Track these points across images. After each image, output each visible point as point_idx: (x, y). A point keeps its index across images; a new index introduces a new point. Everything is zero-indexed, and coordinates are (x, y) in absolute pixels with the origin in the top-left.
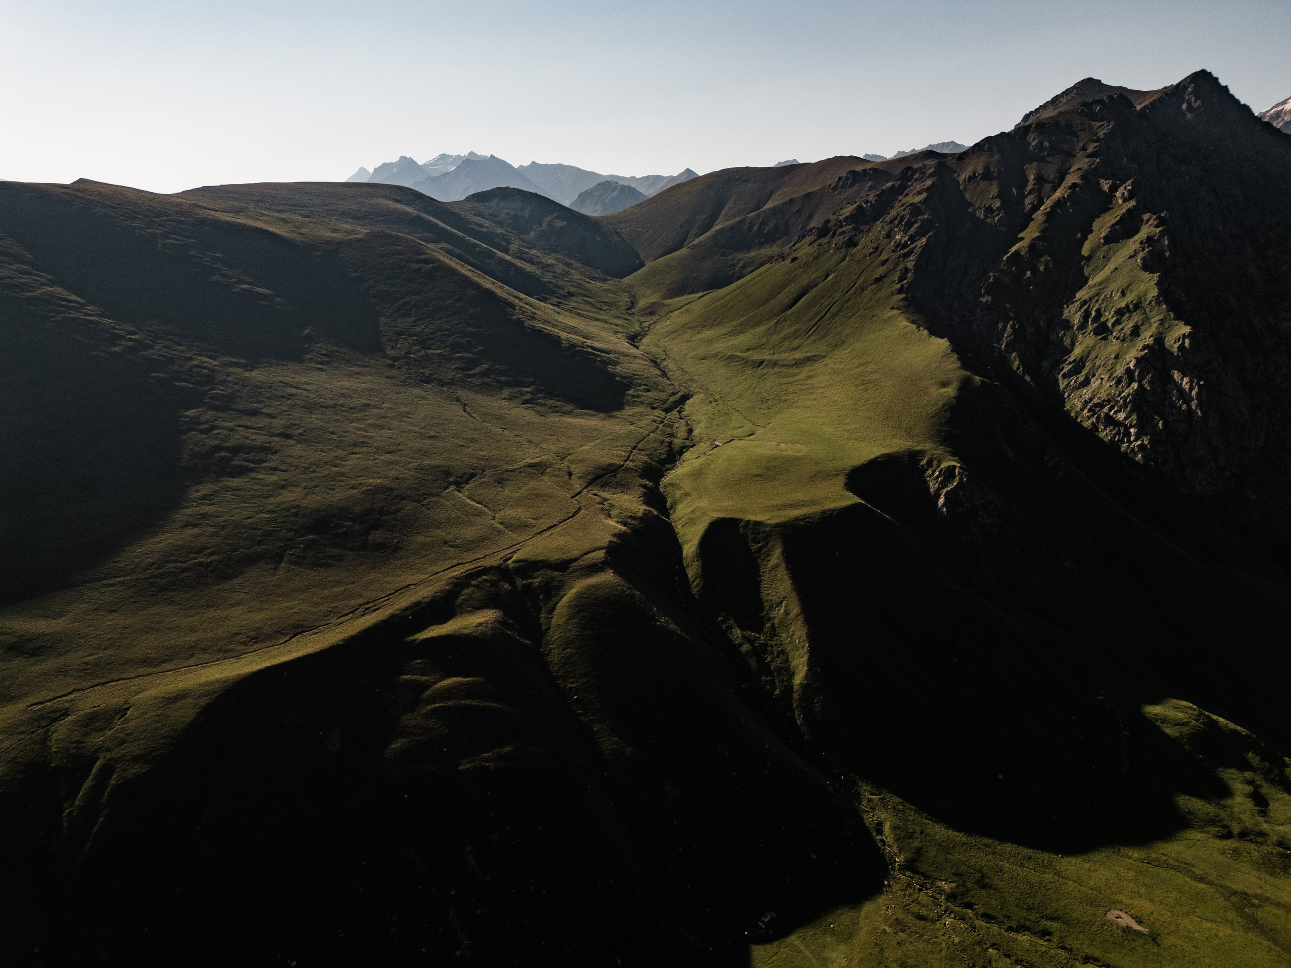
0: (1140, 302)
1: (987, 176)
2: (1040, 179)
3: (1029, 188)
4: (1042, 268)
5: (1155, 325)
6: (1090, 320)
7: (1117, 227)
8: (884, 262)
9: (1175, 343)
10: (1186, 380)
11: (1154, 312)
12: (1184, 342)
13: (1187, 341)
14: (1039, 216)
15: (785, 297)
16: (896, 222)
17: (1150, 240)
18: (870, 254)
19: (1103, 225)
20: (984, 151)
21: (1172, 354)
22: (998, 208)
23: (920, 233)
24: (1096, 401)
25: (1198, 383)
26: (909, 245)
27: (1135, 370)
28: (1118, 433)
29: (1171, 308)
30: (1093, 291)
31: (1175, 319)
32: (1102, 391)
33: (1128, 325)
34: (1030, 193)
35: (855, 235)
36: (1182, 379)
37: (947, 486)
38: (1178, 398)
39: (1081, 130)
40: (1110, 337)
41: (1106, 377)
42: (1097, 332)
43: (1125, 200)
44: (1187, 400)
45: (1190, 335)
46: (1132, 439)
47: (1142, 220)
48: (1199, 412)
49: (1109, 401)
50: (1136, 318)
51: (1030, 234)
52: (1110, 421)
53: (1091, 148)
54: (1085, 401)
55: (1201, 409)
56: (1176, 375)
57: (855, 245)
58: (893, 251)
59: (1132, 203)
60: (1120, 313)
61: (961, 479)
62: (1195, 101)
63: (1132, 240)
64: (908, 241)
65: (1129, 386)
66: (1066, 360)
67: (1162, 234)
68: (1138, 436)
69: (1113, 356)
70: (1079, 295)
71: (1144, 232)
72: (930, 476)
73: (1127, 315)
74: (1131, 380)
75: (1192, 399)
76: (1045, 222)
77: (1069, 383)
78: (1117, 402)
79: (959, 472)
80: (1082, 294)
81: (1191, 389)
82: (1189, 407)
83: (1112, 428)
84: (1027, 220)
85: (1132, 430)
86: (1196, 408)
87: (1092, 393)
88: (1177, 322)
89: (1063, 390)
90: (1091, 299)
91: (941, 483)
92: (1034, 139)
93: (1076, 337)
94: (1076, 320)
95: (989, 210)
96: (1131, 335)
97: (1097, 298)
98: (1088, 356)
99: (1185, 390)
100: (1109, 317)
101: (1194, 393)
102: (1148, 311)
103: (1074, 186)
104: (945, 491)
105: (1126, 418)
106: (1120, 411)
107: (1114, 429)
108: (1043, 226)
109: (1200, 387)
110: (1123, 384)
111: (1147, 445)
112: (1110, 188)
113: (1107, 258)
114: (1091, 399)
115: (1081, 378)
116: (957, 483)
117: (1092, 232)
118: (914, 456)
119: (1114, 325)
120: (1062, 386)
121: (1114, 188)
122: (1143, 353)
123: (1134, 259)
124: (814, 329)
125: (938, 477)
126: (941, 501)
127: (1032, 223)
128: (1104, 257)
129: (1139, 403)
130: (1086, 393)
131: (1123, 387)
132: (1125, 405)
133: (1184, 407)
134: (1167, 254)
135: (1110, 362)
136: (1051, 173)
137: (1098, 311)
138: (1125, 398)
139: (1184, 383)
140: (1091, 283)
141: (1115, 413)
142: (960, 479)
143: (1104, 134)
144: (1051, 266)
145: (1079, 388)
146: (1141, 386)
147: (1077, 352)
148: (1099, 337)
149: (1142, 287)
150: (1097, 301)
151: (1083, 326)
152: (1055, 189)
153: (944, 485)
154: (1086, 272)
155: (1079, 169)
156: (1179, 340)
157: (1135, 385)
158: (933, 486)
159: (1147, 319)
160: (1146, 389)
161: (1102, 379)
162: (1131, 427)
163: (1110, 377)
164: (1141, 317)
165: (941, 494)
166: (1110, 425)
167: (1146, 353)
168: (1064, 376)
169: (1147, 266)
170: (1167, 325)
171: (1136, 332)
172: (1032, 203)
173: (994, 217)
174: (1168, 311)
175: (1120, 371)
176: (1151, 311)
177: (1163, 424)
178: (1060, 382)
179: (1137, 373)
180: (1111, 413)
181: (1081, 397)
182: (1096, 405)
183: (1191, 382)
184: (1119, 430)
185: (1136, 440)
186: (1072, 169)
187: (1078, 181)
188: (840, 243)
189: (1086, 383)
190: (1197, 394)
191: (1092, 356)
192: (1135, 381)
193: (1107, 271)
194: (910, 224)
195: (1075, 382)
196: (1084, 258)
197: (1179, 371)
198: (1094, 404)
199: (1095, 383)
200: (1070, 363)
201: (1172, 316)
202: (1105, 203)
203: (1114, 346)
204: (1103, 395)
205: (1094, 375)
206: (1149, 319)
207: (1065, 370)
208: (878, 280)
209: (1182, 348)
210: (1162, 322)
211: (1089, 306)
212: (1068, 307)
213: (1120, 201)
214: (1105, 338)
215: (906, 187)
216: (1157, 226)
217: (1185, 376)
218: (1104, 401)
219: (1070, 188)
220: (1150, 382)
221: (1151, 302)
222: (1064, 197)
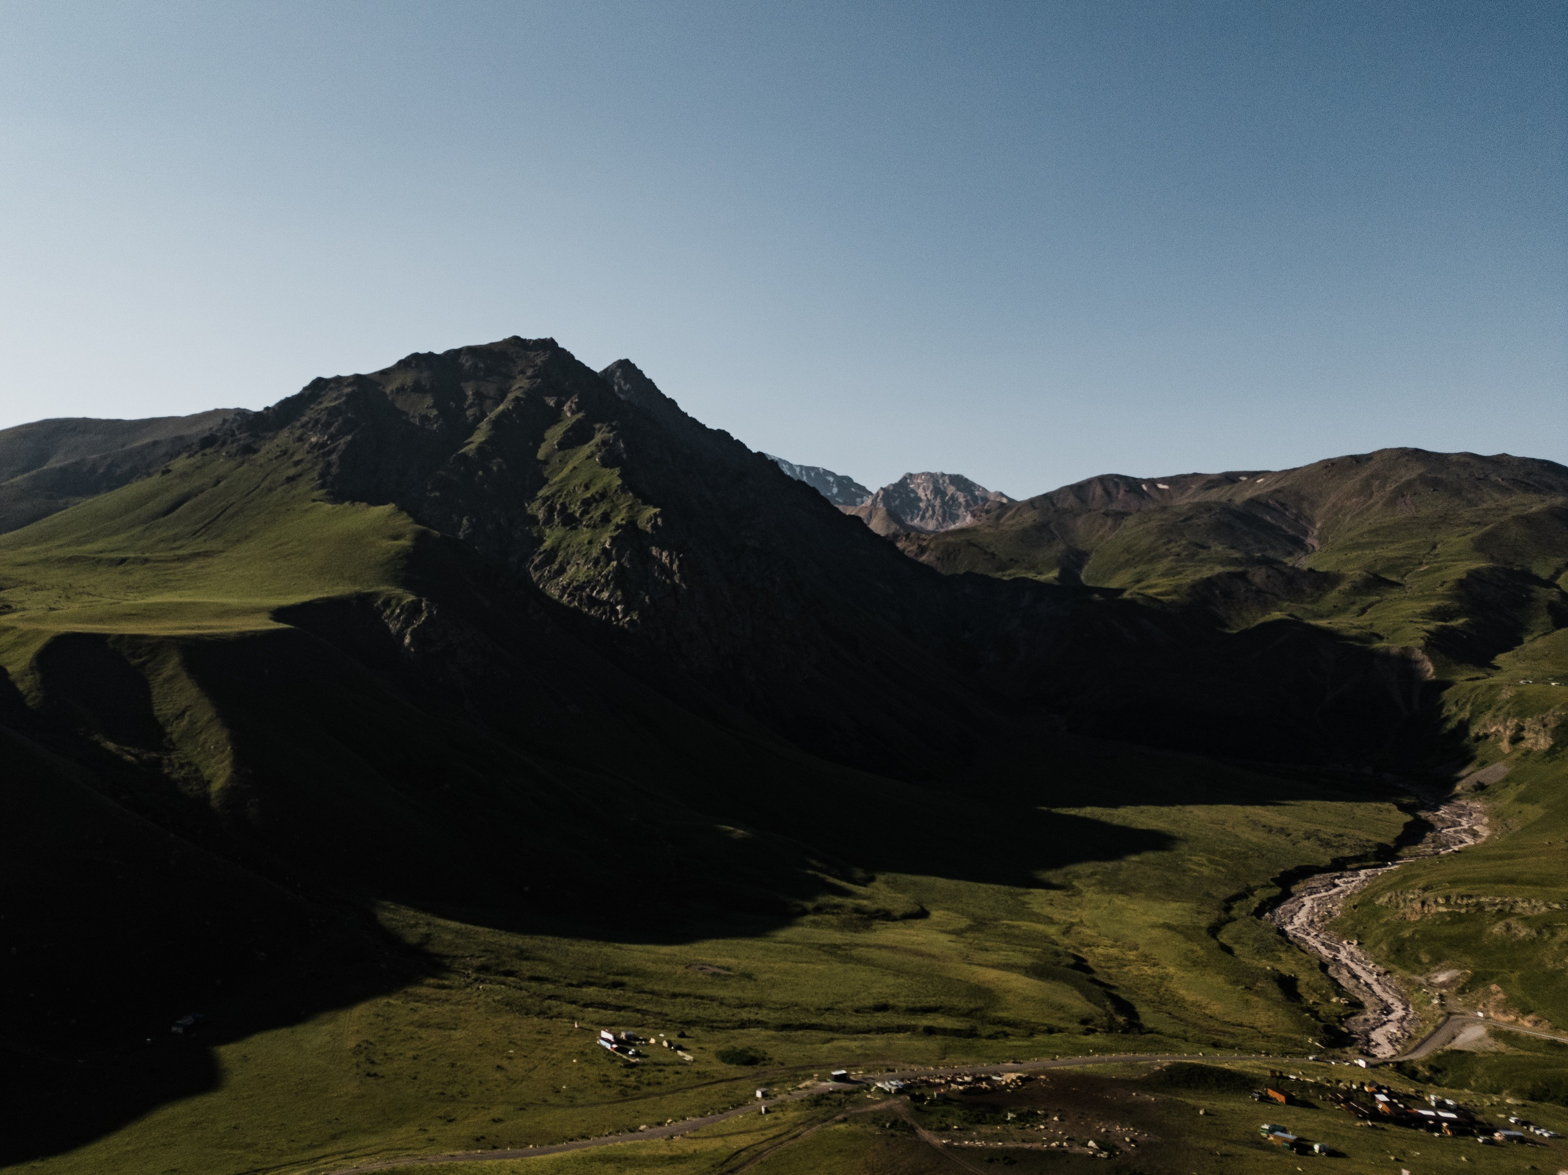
0: (606, 492)
1: (417, 388)
2: (478, 395)
3: (469, 401)
4: (495, 468)
5: (625, 510)
6: (555, 513)
7: (570, 434)
8: (296, 464)
9: (648, 523)
10: (664, 554)
11: (621, 500)
12: (656, 521)
13: (659, 520)
14: (484, 425)
15: (153, 506)
16: (310, 425)
17: (604, 443)
18: (276, 458)
19: (554, 434)
20: (412, 367)
21: (647, 533)
22: (435, 416)
23: (341, 432)
24: (575, 584)
25: (677, 556)
26: (328, 445)
27: (611, 550)
28: (604, 613)
29: (637, 495)
30: (554, 489)
31: (643, 505)
32: (581, 574)
33: (596, 514)
34: (470, 406)
35: (255, 442)
36: (661, 554)
37: (413, 624)
38: (660, 574)
39: (517, 357)
40: (580, 527)
41: (581, 562)
42: (564, 525)
43: (573, 413)
44: (670, 574)
45: (660, 515)
46: (620, 616)
47: (594, 429)
48: (683, 585)
49: (589, 582)
50: (603, 507)
51: (479, 437)
52: (593, 602)
53: (530, 372)
54: (563, 587)
55: (685, 583)
56: (655, 551)
57: (256, 451)
58: (308, 452)
59: (580, 415)
60: (587, 503)
61: (430, 613)
62: (625, 384)
63: (587, 446)
64: (328, 440)
65: (608, 565)
66: (536, 552)
67: (616, 439)
68: (626, 613)
69: (586, 542)
70: (540, 493)
71: (598, 438)
72: (388, 617)
73: (594, 505)
74: (609, 560)
75: (674, 573)
76: (490, 430)
77: (542, 575)
78: (598, 581)
79: (427, 606)
80: (543, 492)
81: (672, 562)
82: (673, 580)
83: (596, 608)
84: (472, 429)
85: (619, 608)
86: (680, 581)
87: (569, 578)
88: (645, 507)
89: (538, 580)
90: (553, 495)
91: (404, 621)
92: (467, 361)
93: (543, 532)
94: (541, 515)
95: (425, 418)
96: (601, 521)
97: (559, 494)
98: (559, 546)
99: (665, 565)
100: (576, 509)
101: (675, 567)
102: (615, 499)
103: (517, 399)
104: (409, 630)
105: (610, 597)
106: (603, 591)
107: (599, 609)
108: (489, 433)
109: (680, 560)
110: (602, 564)
111: (636, 621)
112: (556, 403)
113: (563, 462)
114: (569, 584)
115: (555, 566)
116: (426, 618)
117: (544, 440)
118: (364, 600)
119: (582, 515)
120: (535, 579)
121: (560, 405)
122: (617, 533)
123: (592, 460)
124: (203, 530)
125: (399, 615)
126: (407, 641)
127: (477, 432)
128: (560, 461)
129: (620, 579)
130: (563, 580)
131: (601, 567)
132: (607, 583)
133: (668, 581)
134: (625, 456)
135: (585, 548)
136: (491, 389)
137: (563, 505)
138: (606, 576)
139: (664, 558)
140: (551, 482)
141: (599, 593)
142: (428, 613)
143: (542, 361)
144: (504, 467)
145: (554, 578)
146: (619, 564)
147: (548, 544)
148: (568, 528)
149: (606, 480)
150: (560, 497)
151: (549, 521)
152: (497, 404)
153: (407, 623)
154: (546, 474)
155: (520, 387)
156: (651, 520)
157: (615, 563)
158: (394, 627)
159: (615, 507)
160: (626, 568)
161: (578, 564)
162: (618, 603)
163: (586, 561)
164: (609, 505)
165: (405, 635)
166: (594, 606)
167: (620, 533)
168: (536, 568)
169: (605, 463)
170: (636, 509)
171: (606, 518)
172: (474, 415)
173: (432, 425)
174: (635, 498)
175: (595, 552)
176: (618, 499)
177: (650, 599)
178: (533, 575)
179: (614, 552)
180: (594, 594)
181: (558, 584)
182: (576, 588)
183: (670, 555)
184: (605, 610)
185: (624, 617)
186: (513, 388)
187: (520, 396)
188: (233, 450)
189: (561, 571)
190: (678, 567)
191: (564, 545)
192: (614, 560)
193: (566, 471)
194: (328, 425)
195: (549, 572)
196: (539, 461)
197: (656, 547)
198: (574, 587)
199: (571, 571)
200: (540, 554)
201: (640, 501)
202: (556, 416)
203: (585, 534)
204: (582, 578)
205: (569, 563)
206: (617, 506)
207: (537, 561)
208: (290, 479)
209: (655, 526)
210: (631, 507)
211: (552, 502)
212: (529, 505)
213: (569, 414)
214: (575, 528)
215: (319, 396)
216: (609, 432)
217: (663, 550)
218: (584, 582)
219: (513, 400)
220: (630, 560)
221: (616, 491)
222: (508, 409)
